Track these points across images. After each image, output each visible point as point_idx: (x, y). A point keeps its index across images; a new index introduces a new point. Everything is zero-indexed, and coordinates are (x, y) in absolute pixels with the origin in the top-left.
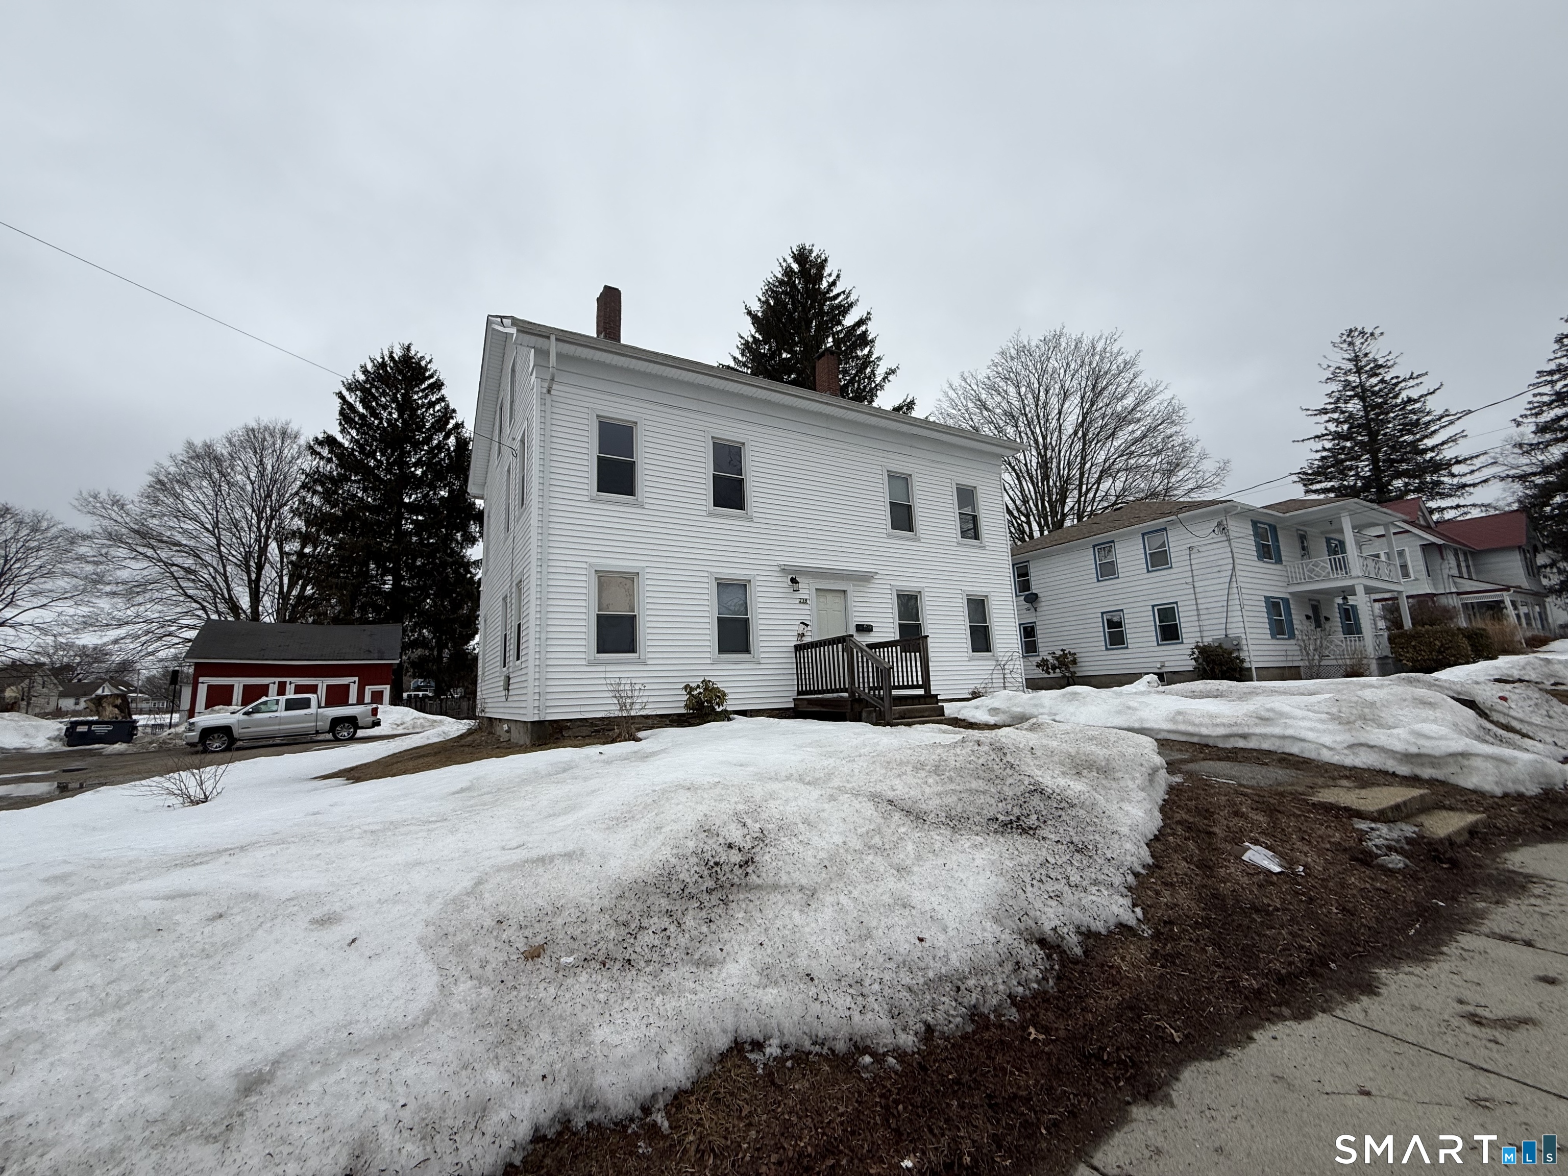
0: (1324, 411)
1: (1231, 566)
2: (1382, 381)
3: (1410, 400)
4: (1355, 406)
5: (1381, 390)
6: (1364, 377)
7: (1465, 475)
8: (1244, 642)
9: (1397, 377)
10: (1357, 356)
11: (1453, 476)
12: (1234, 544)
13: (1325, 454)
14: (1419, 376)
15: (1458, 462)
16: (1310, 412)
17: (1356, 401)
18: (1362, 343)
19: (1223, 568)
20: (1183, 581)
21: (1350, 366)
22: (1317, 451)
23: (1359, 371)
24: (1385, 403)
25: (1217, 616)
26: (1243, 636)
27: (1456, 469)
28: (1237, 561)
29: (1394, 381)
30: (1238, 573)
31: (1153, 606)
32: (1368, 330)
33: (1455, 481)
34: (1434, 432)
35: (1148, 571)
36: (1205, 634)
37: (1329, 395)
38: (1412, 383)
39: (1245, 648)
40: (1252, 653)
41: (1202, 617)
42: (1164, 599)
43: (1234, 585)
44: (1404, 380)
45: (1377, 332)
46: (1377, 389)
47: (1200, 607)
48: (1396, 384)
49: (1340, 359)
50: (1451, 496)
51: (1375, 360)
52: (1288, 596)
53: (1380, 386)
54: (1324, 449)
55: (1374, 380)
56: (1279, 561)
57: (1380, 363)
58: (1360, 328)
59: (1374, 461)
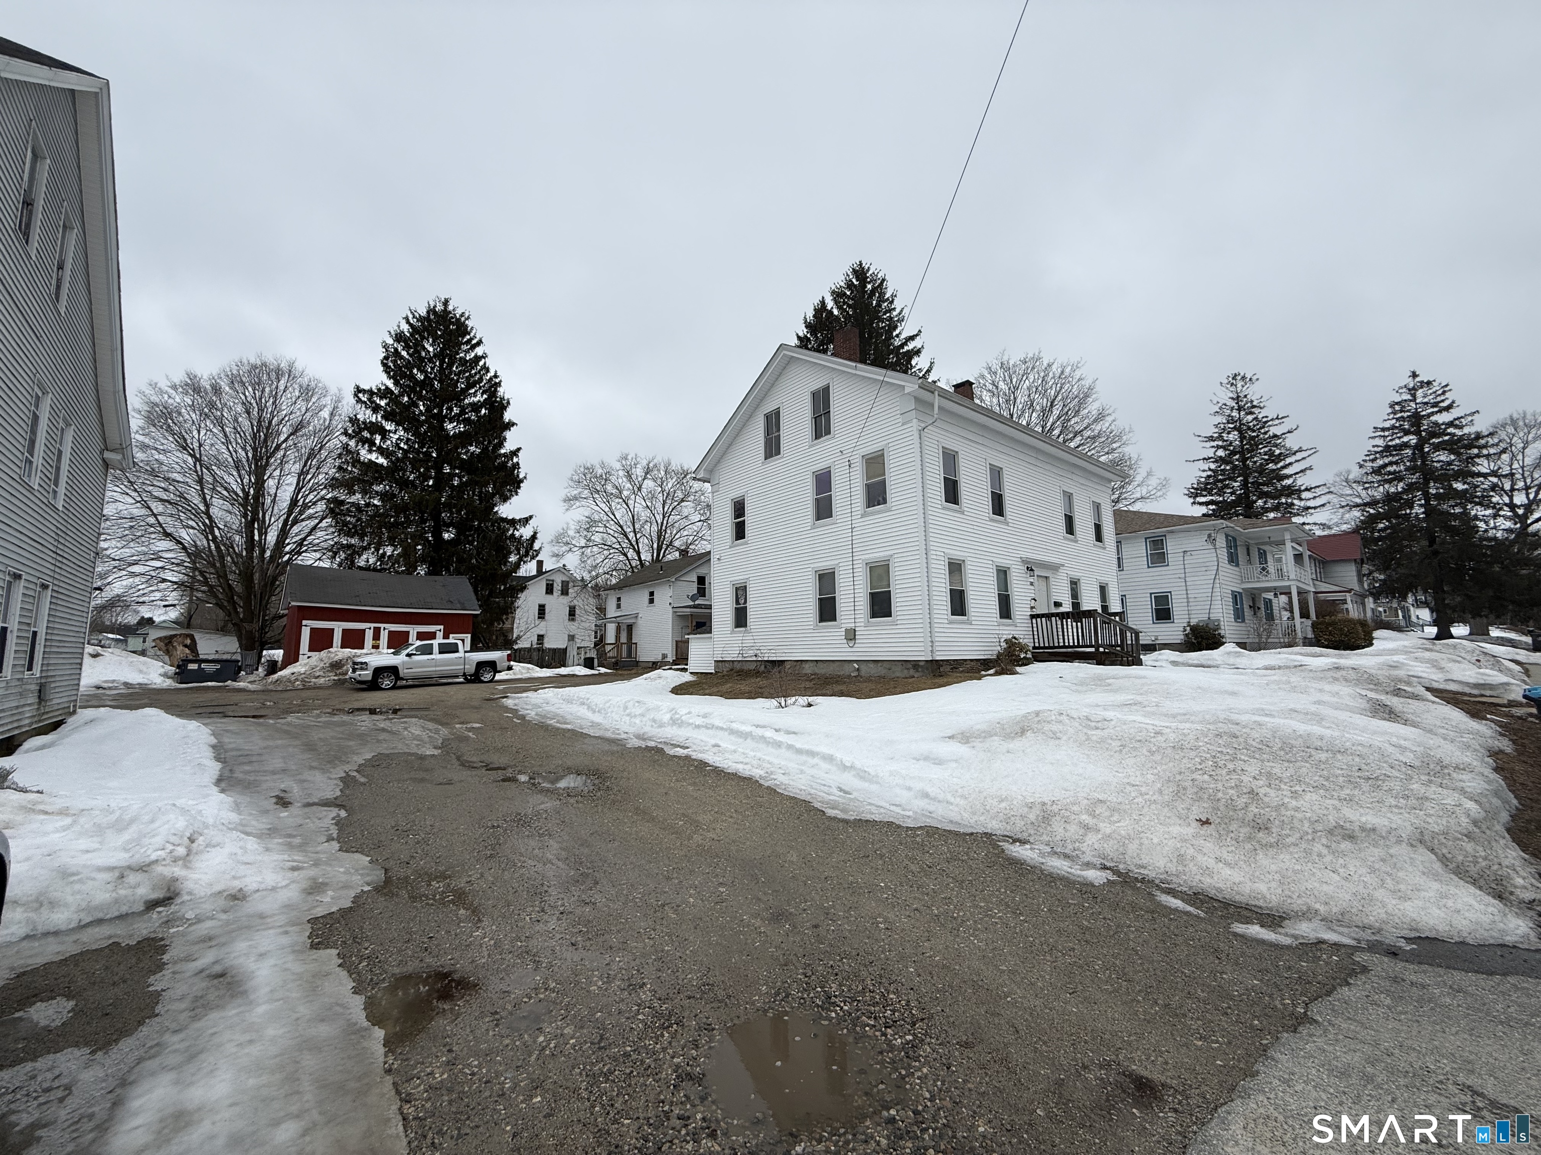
0: (1211, 439)
1: (1216, 568)
2: (1256, 419)
3: (1275, 436)
4: (1234, 436)
5: (1254, 426)
6: (1242, 413)
7: (1309, 499)
8: (1222, 623)
9: (1267, 417)
10: (1238, 397)
11: (1301, 499)
12: (1218, 551)
13: (1209, 473)
14: (1283, 418)
15: (1307, 490)
16: (1200, 439)
17: (1236, 433)
18: (1243, 386)
19: (1209, 568)
20: (1177, 576)
21: (1233, 403)
22: (1204, 471)
23: (1239, 409)
24: (1258, 436)
25: (1202, 603)
26: (1222, 619)
27: (1305, 495)
28: (1220, 564)
29: (1264, 420)
30: (1221, 573)
31: (1151, 594)
32: (1248, 376)
33: (1302, 504)
34: (1290, 464)
35: (1149, 567)
36: (1192, 616)
37: (1216, 426)
38: (1277, 422)
39: (1222, 627)
40: (1227, 632)
41: (1191, 604)
42: (1161, 588)
43: (1217, 581)
44: (1272, 420)
45: (1254, 378)
46: (1251, 424)
47: (1190, 596)
48: (1266, 422)
49: (1225, 396)
50: (1299, 515)
51: (1252, 401)
52: (1241, 591)
53: (1255, 423)
54: (1210, 469)
55: (1250, 418)
56: (1237, 565)
57: (1255, 403)
58: (1242, 374)
59: (1245, 484)
